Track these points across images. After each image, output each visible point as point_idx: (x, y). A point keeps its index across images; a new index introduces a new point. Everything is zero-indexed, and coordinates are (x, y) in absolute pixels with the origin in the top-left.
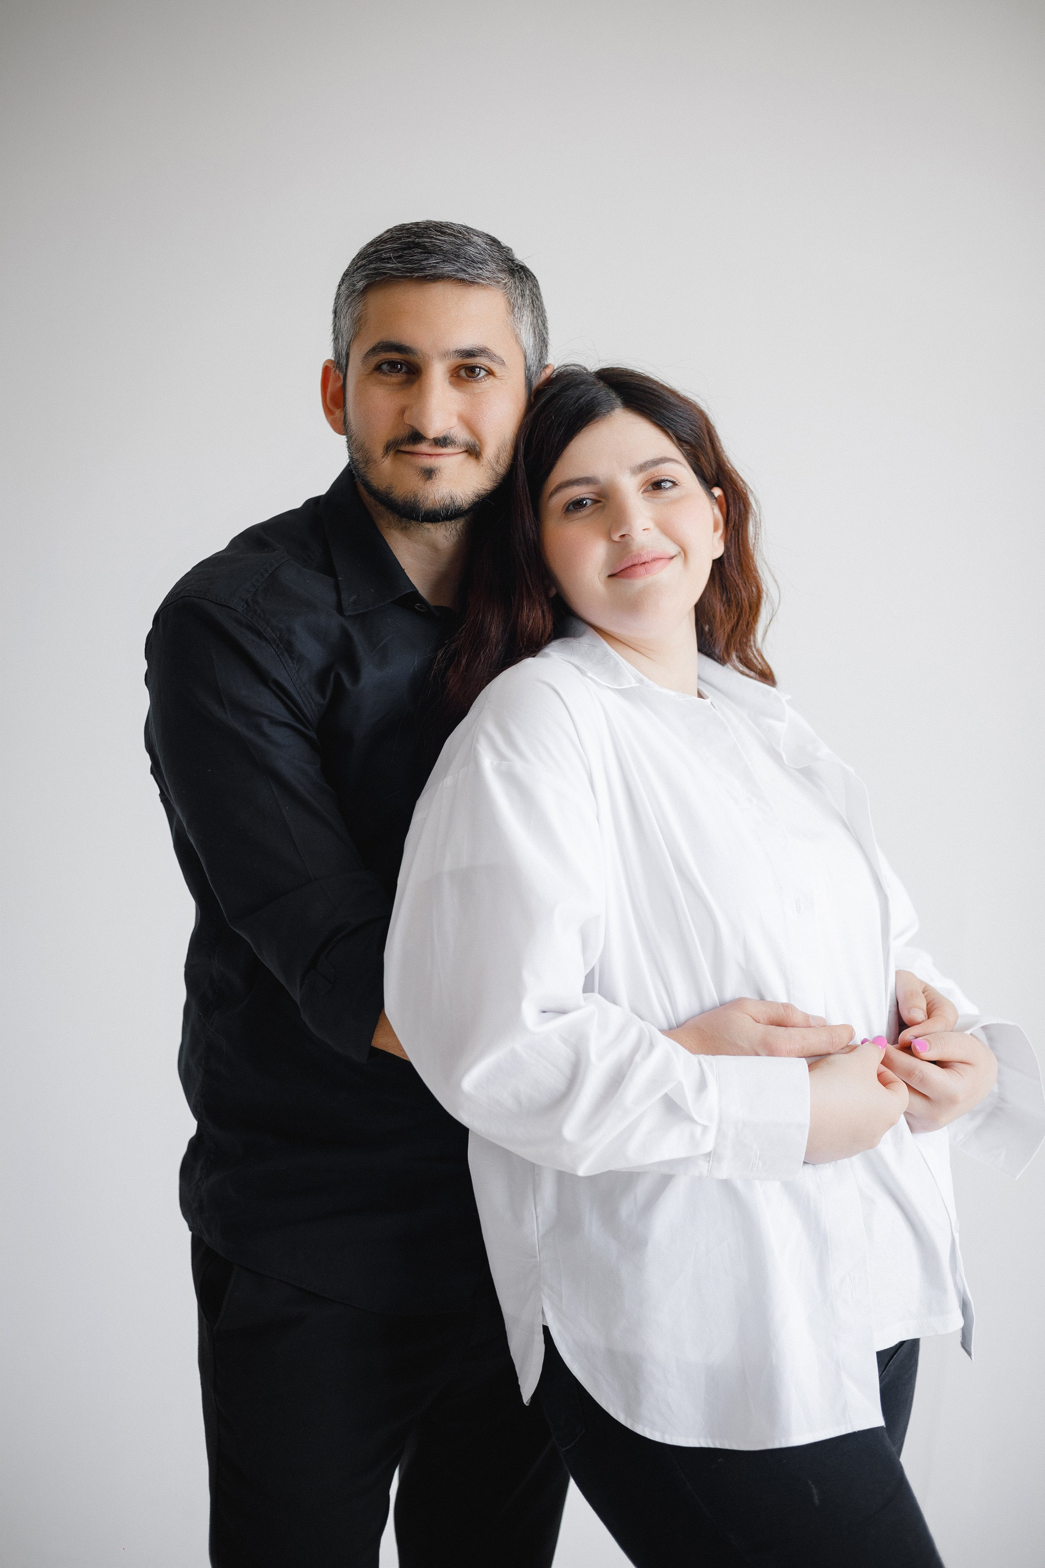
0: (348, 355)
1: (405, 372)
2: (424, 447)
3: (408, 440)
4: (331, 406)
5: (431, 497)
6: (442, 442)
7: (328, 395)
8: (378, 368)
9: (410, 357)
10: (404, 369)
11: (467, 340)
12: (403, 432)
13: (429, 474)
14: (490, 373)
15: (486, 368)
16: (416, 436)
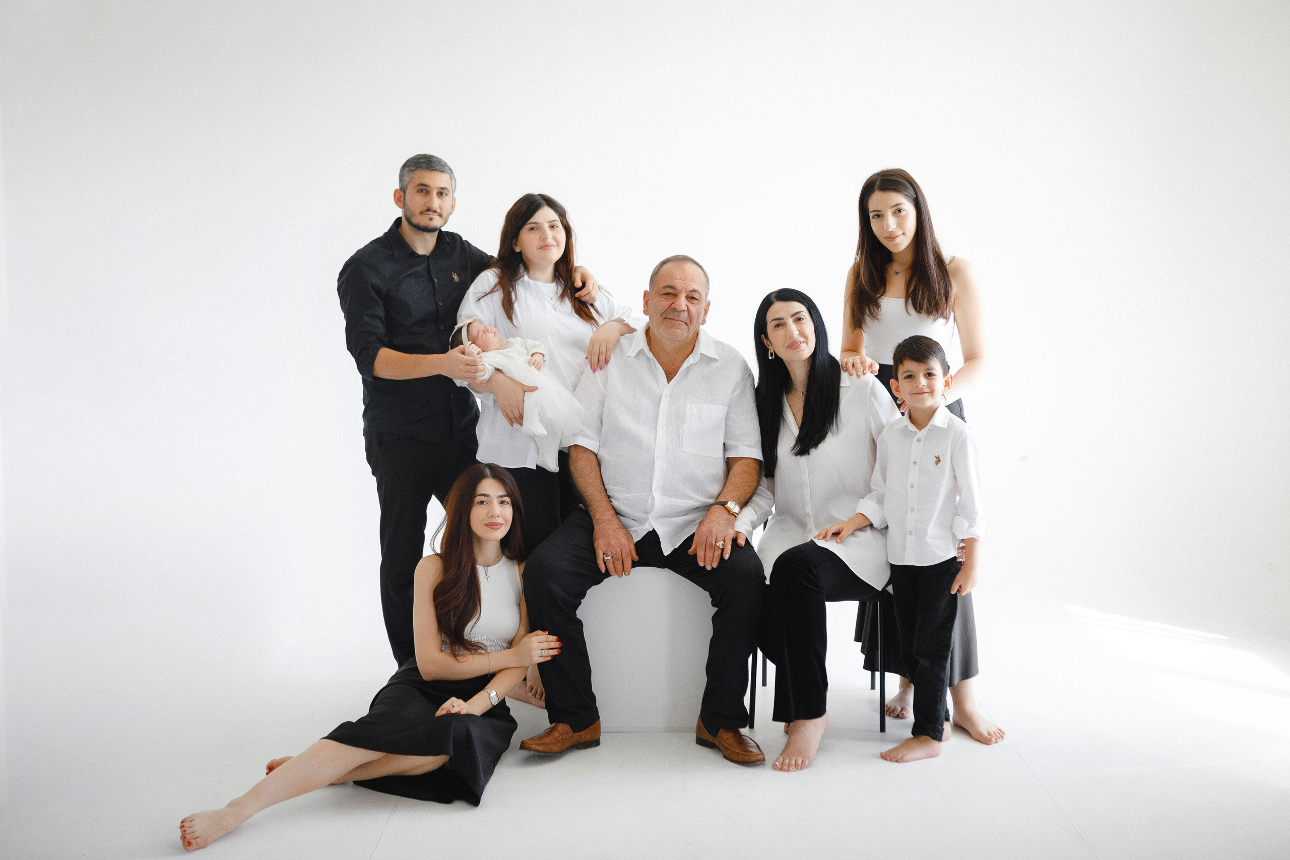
0: (407, 187)
2: (430, 213)
3: (425, 210)
4: (397, 201)
5: (429, 226)
6: (435, 212)
7: (396, 198)
8: (418, 191)
9: (428, 188)
10: (424, 192)
11: (442, 185)
12: (425, 208)
13: (431, 219)
14: (446, 195)
15: (446, 193)
16: (429, 210)
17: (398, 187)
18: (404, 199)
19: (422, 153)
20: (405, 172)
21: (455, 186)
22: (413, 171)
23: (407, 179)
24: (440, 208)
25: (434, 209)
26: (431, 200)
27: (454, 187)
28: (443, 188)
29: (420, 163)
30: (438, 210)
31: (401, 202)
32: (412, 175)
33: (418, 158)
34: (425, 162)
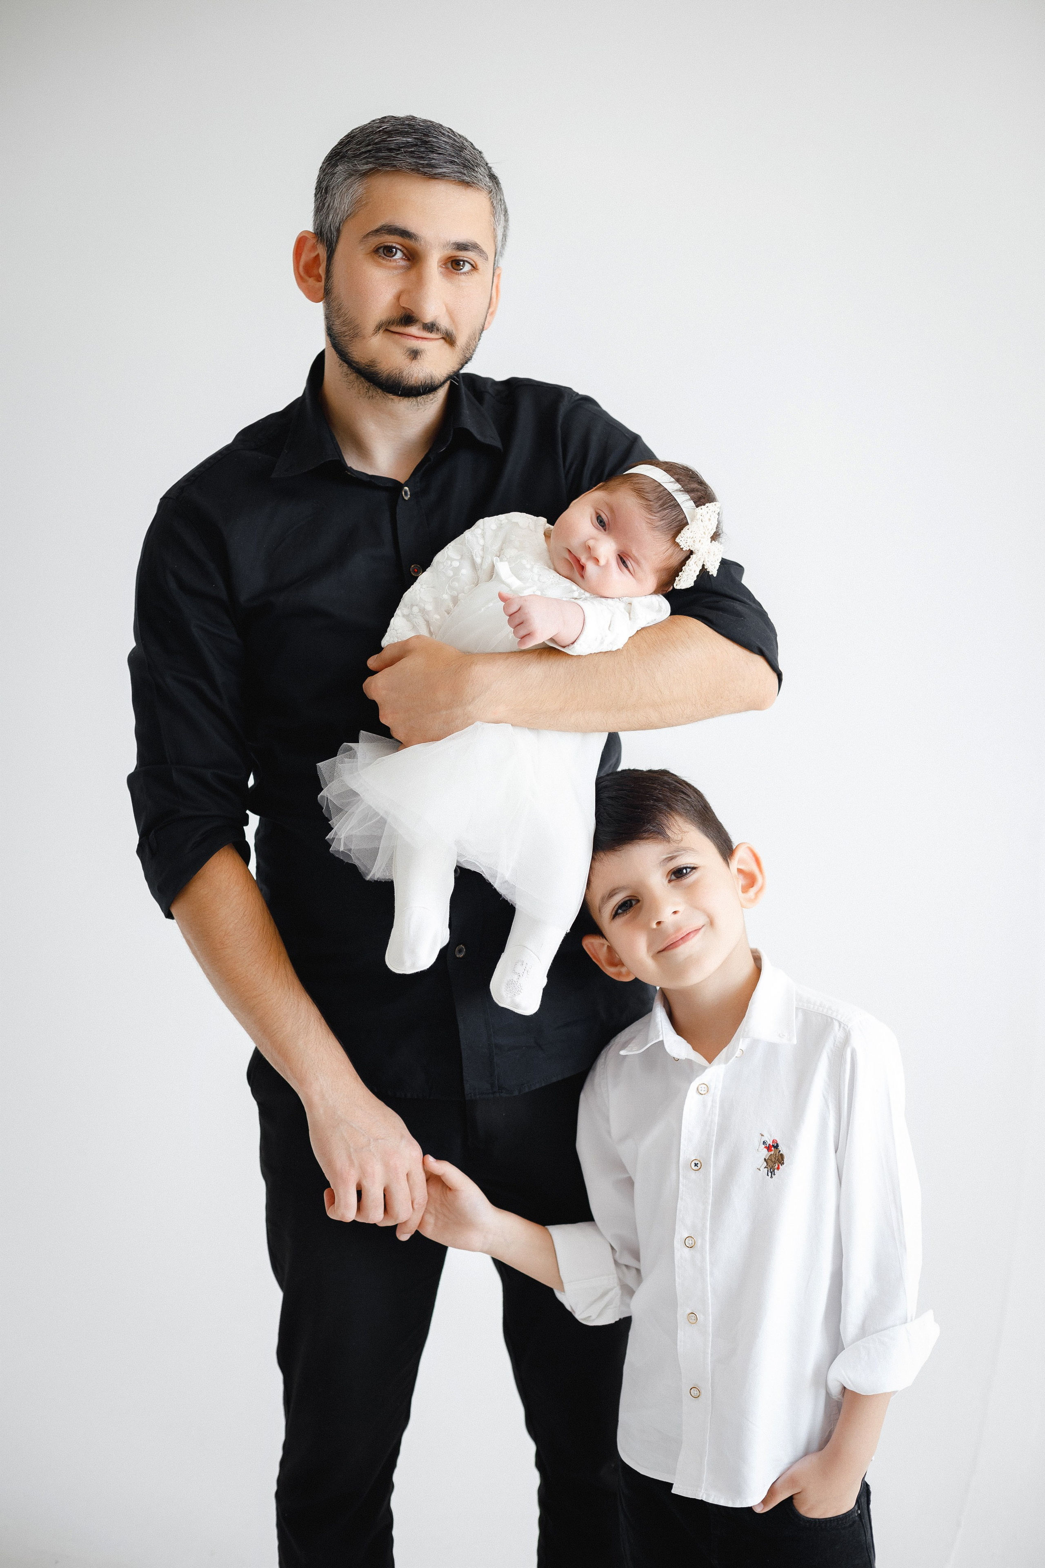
0: (338, 231)
1: (402, 259)
2: (414, 330)
3: (401, 320)
4: (302, 273)
5: (415, 375)
7: (302, 263)
8: (376, 251)
9: (412, 245)
10: (399, 255)
11: (462, 237)
12: (396, 314)
13: (415, 354)
15: (473, 263)
16: (408, 319)
17: (308, 224)
18: (328, 271)
19: (401, 112)
20: (338, 178)
21: (505, 236)
22: (365, 174)
23: (342, 202)
24: (451, 314)
25: (428, 318)
26: (419, 282)
27: (500, 237)
28: (462, 247)
29: (390, 150)
30: (444, 323)
31: (318, 279)
32: (358, 188)
33: (385, 132)
34: (407, 145)
